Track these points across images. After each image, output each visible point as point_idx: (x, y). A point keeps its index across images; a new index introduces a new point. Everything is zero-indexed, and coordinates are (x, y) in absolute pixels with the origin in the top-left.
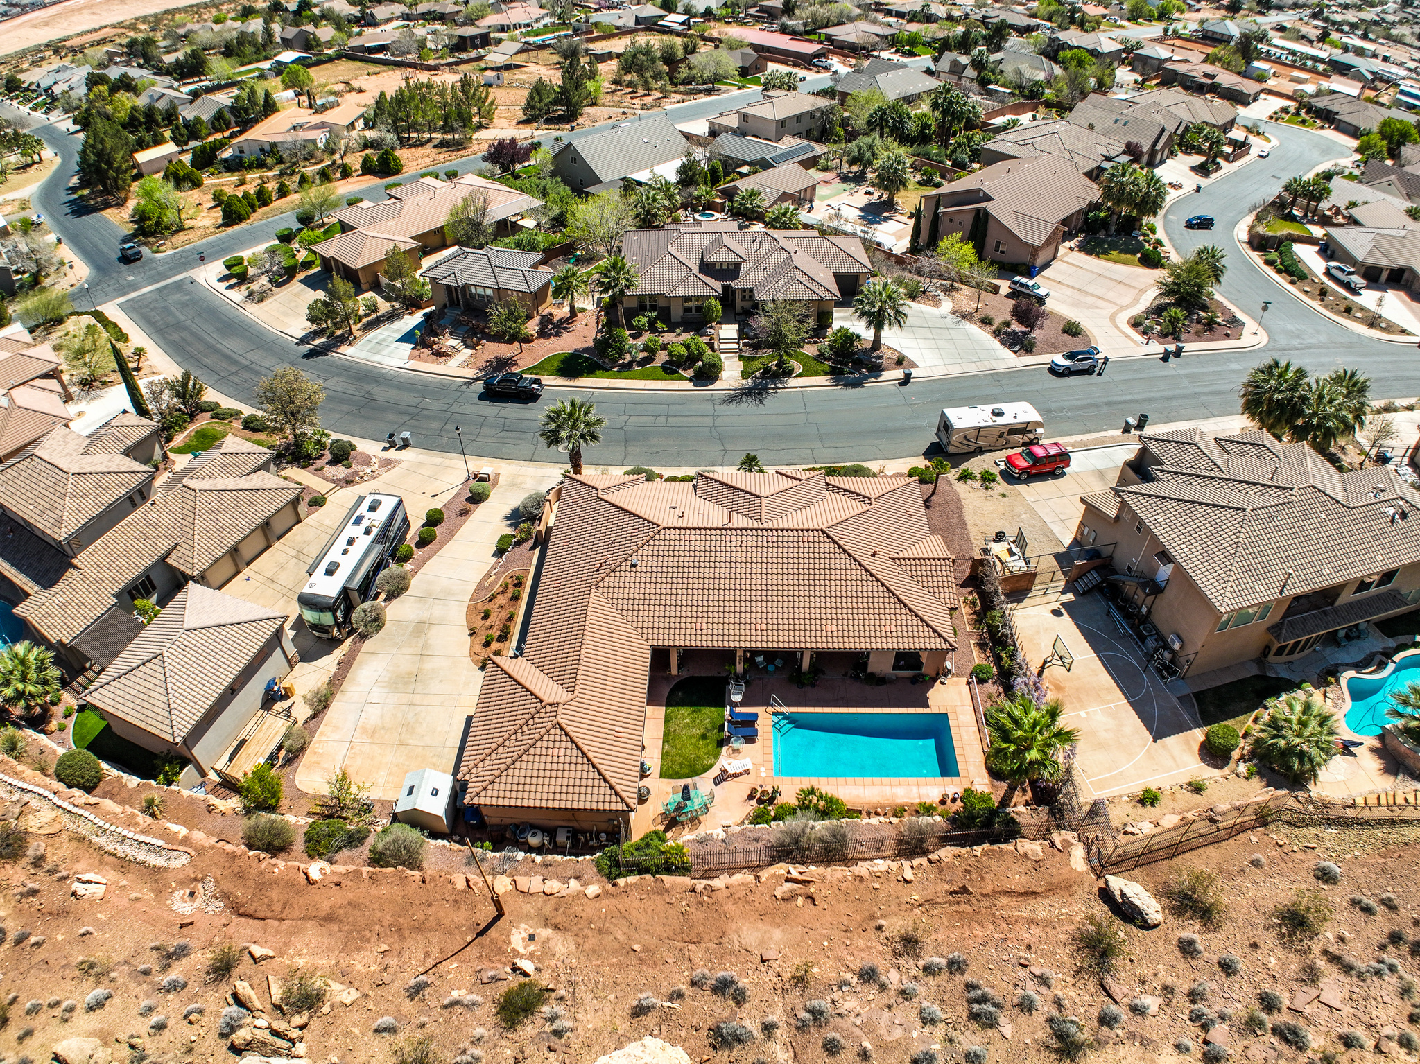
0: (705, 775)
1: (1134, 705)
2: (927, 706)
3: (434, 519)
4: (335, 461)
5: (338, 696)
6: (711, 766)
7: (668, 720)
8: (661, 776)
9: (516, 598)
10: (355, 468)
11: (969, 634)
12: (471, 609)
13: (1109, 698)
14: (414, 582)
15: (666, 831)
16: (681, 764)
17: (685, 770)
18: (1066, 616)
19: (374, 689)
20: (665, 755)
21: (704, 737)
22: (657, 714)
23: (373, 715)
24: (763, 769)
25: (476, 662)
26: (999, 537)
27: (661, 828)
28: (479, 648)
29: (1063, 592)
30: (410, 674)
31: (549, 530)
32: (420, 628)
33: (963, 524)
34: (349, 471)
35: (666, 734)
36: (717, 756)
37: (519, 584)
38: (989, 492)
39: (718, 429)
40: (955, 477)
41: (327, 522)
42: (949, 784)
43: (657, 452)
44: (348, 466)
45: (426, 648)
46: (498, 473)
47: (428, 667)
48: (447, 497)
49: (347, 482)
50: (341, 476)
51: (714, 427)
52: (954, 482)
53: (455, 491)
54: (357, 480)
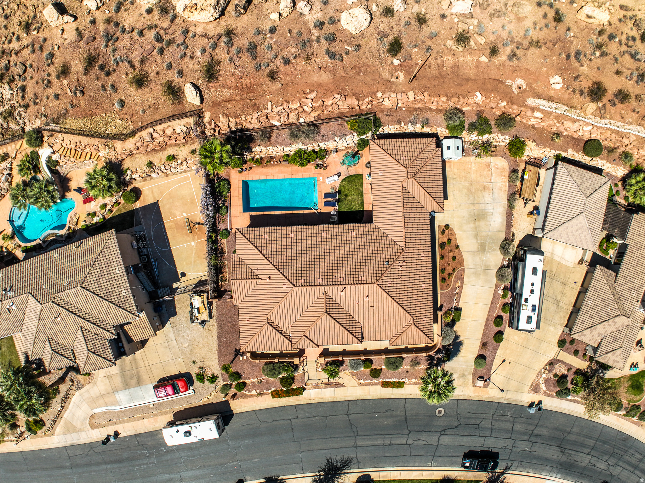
0: (345, 177)
1: (161, 220)
2: (252, 216)
3: (499, 336)
4: (564, 377)
5: (506, 206)
6: (342, 181)
7: (362, 203)
8: (362, 175)
9: (443, 270)
10: (551, 376)
11: (226, 259)
12: (461, 263)
13: (171, 224)
14: (495, 280)
15: (358, 151)
16: (355, 181)
17: (353, 178)
18: (179, 272)
19: (492, 211)
20: (362, 185)
21: (346, 195)
22: (367, 207)
23: (488, 197)
24: (321, 180)
25: (452, 230)
26: (203, 323)
27: (360, 152)
28: (453, 238)
29: (177, 288)
30: (479, 220)
31: (435, 321)
32: (482, 248)
33: (219, 337)
34: (554, 372)
35: (362, 196)
36: (340, 186)
37: (443, 280)
38: (201, 365)
39: (353, 434)
40: (218, 380)
41: (552, 328)
42: (248, 176)
43: (387, 411)
44: (555, 375)
45: (476, 237)
46: (474, 385)
47: (472, 225)
48: (497, 361)
49: (552, 364)
50: (556, 366)
51: (355, 436)
52: (220, 376)
53: (494, 367)
54: (547, 367)
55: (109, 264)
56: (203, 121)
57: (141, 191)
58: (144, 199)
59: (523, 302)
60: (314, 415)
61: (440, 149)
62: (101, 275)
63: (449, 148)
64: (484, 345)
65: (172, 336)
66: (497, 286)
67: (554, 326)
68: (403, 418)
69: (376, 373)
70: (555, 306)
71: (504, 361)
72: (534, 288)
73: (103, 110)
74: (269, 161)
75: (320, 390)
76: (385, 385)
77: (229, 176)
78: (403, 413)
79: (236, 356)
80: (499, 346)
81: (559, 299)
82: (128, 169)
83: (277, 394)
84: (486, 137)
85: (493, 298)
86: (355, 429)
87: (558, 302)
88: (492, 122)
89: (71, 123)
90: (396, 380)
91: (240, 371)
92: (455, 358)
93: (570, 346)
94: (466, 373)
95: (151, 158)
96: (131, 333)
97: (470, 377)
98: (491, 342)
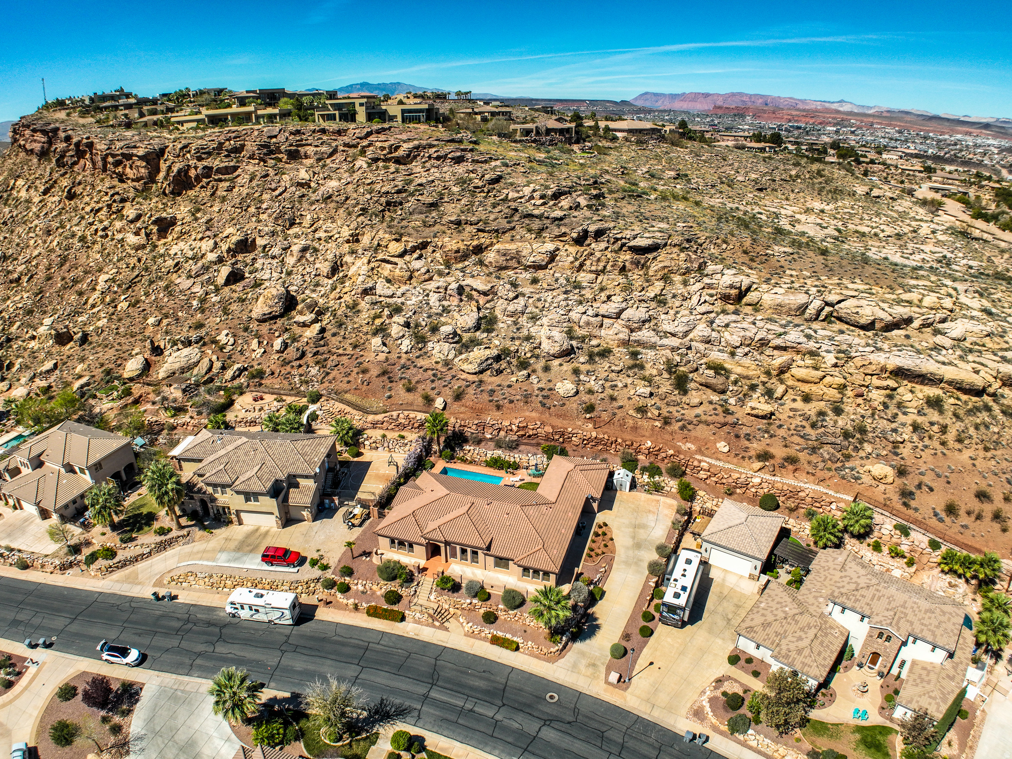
0: (527, 482)
3: (647, 632)
4: (737, 696)
6: (524, 483)
8: (539, 484)
9: (591, 550)
10: (718, 693)
12: (613, 551)
13: (372, 474)
14: (647, 572)
16: (534, 486)
19: (653, 526)
23: (651, 518)
24: (507, 479)
25: (609, 528)
28: (608, 533)
30: (639, 529)
32: (638, 547)
34: (722, 690)
37: (590, 556)
38: (322, 555)
39: (431, 681)
40: (329, 570)
41: (720, 641)
42: (450, 466)
43: (484, 672)
44: (725, 694)
46: (607, 682)
47: (631, 530)
48: (642, 662)
49: (719, 681)
50: (726, 683)
51: (432, 684)
52: (333, 568)
53: (637, 668)
54: (714, 684)
57: (363, 454)
58: (362, 458)
60: (398, 646)
63: (619, 474)
64: (626, 636)
66: (648, 578)
67: (723, 639)
68: (502, 687)
69: (490, 618)
70: (725, 623)
71: (651, 663)
73: (374, 397)
74: (473, 462)
75: (420, 626)
76: (496, 641)
77: (436, 462)
78: (504, 681)
79: (361, 555)
80: (646, 643)
81: (730, 616)
82: (366, 436)
83: (373, 612)
84: (657, 478)
85: (643, 589)
86: (435, 677)
87: (729, 620)
88: (664, 471)
90: (509, 636)
91: (355, 570)
92: (588, 641)
93: (746, 666)
94: (598, 663)
95: (387, 433)
97: (603, 669)
98: (637, 637)
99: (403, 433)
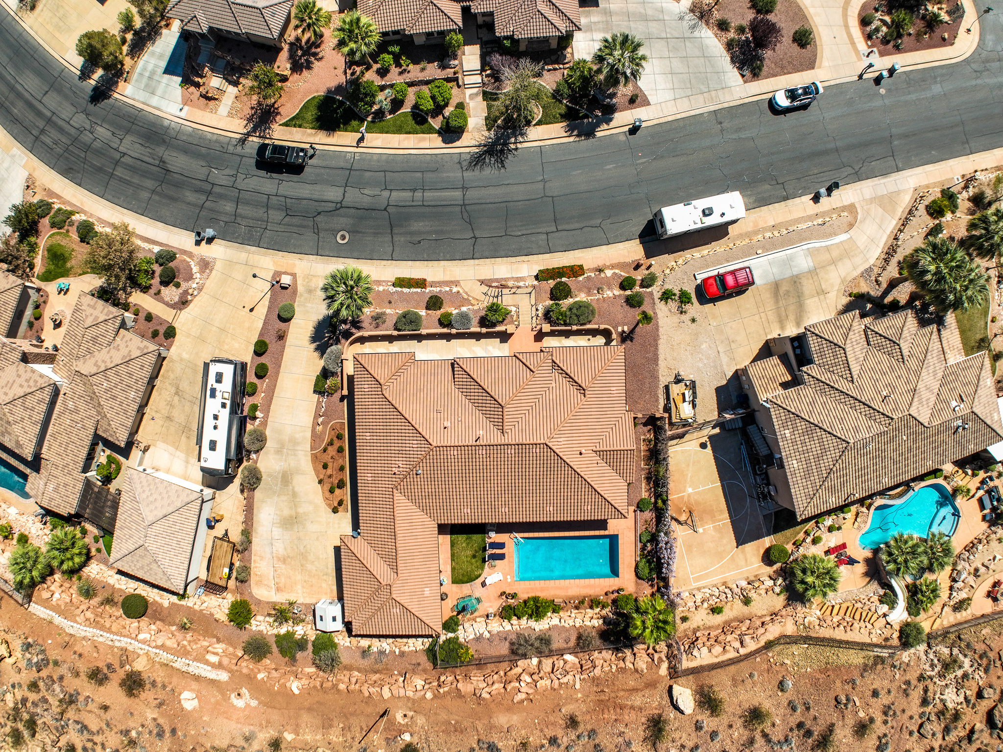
0: (477, 581)
1: (733, 523)
2: (606, 529)
3: (260, 349)
4: (165, 283)
5: (254, 534)
6: (480, 575)
7: (453, 545)
8: (453, 583)
9: (340, 450)
10: (184, 286)
11: (643, 469)
12: (315, 458)
13: (722, 517)
14: (268, 432)
15: (458, 614)
16: (463, 575)
17: (465, 579)
18: (709, 450)
19: (274, 529)
20: (453, 569)
21: (474, 556)
22: (446, 540)
23: (280, 548)
24: (509, 577)
25: (329, 505)
26: (678, 380)
27: (455, 613)
28: (328, 494)
29: (713, 428)
30: (291, 517)
31: (351, 379)
32: (286, 478)
33: (656, 360)
34: (180, 291)
35: (453, 555)
36: (483, 569)
37: (340, 437)
38: (683, 317)
39: (468, 208)
40: (659, 295)
41: (185, 356)
42: (612, 583)
43: (419, 242)
44: (178, 286)
45: (294, 495)
46: (294, 275)
47: (300, 510)
48: (262, 310)
49: (184, 303)
50: (176, 299)
51: (464, 205)
52: (657, 301)
53: (266, 302)
54: (189, 298)
55: (808, 474)
56: (670, 662)
57: (763, 561)
58: (759, 551)
59: (228, 403)
60: (523, 239)
61: (346, 620)
62: (818, 458)
63: (334, 619)
64: (281, 337)
65: (724, 359)
66: (264, 423)
67: (181, 360)
68: (395, 231)
69: (434, 303)
70: (181, 388)
71: (252, 310)
72: (213, 422)
73: (810, 677)
74: (580, 604)
75: (515, 276)
76: (421, 283)
77: (637, 584)
78: (396, 239)
79: (632, 331)
80: (261, 334)
81: (176, 398)
82: (778, 594)
83: (576, 271)
84: (283, 630)
85: (270, 406)
86: (465, 215)
87: (177, 393)
88: (275, 649)
89: (856, 658)
90: (406, 290)
91: (627, 308)
92: (321, 317)
93: (158, 328)
94: (306, 295)
95: (746, 610)
96: (782, 369)
97: (300, 289)
98: (270, 339)
99: (718, 619)
